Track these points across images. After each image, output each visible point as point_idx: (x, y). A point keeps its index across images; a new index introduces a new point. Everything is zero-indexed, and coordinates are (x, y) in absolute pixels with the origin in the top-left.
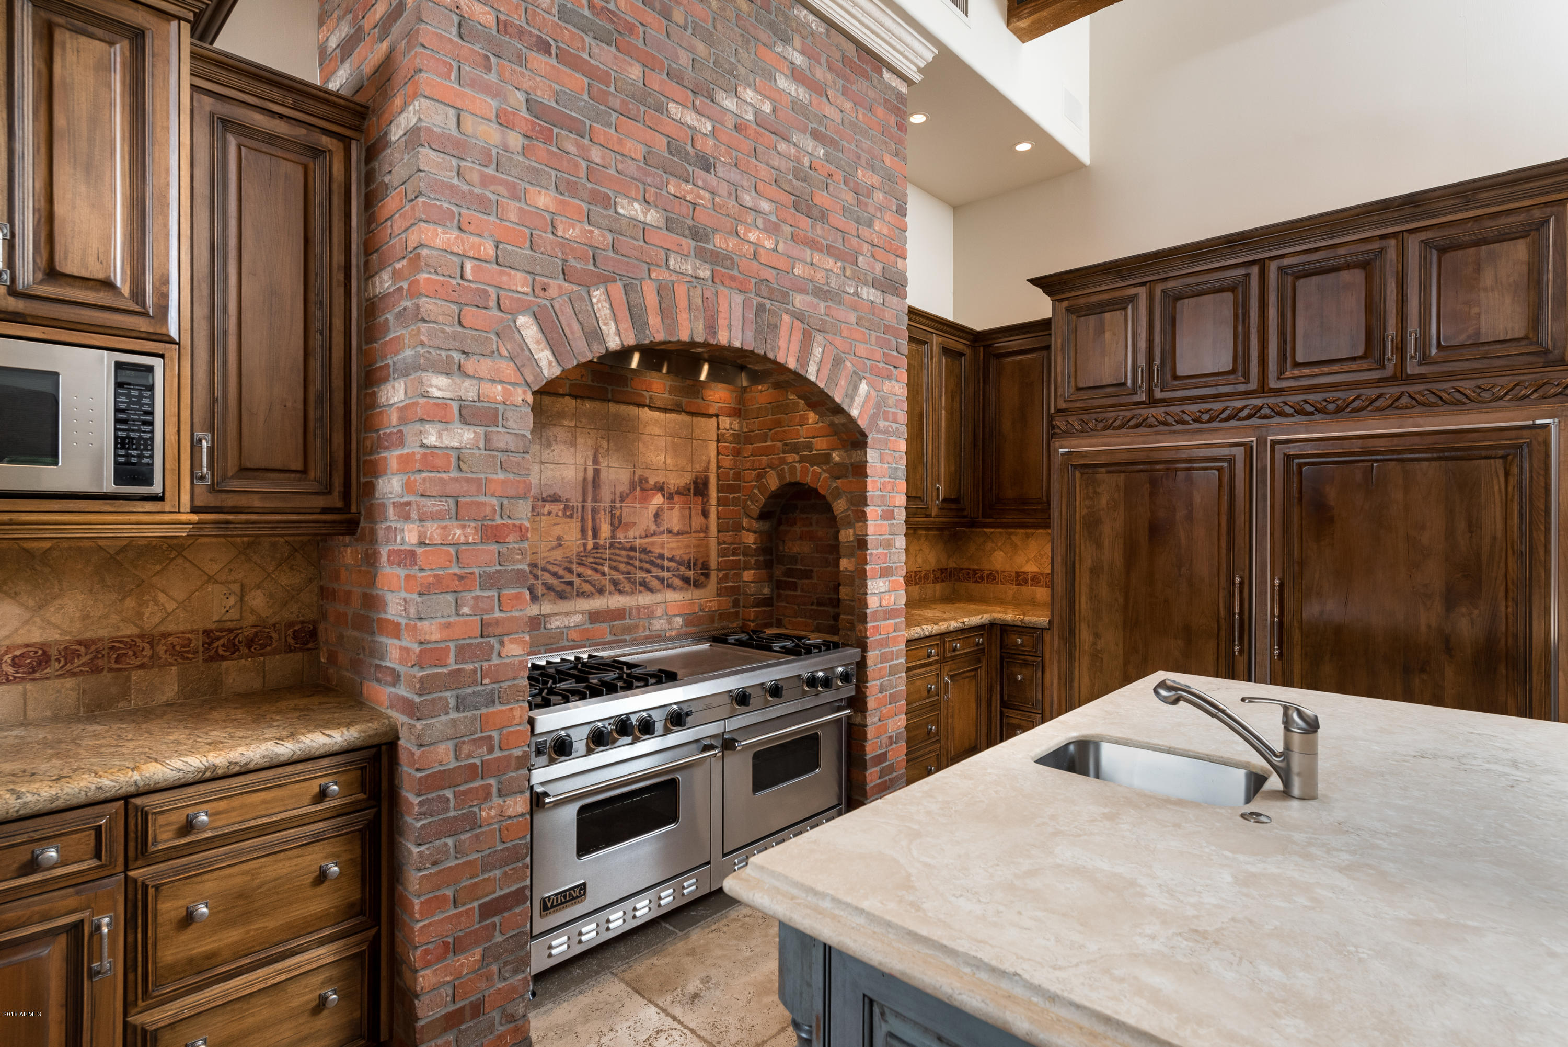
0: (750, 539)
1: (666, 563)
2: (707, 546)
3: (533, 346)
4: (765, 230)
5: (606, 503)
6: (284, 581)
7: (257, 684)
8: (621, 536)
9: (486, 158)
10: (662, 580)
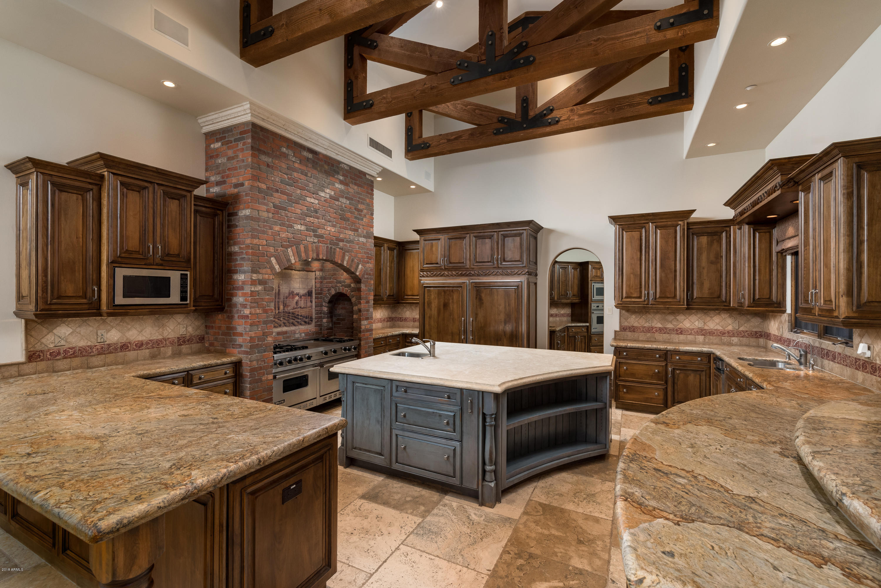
0: (325, 309)
1: (299, 317)
2: (312, 312)
3: (274, 265)
4: (332, 226)
5: (282, 300)
6: (196, 324)
7: (190, 352)
8: (286, 309)
9: (265, 221)
10: (298, 322)
